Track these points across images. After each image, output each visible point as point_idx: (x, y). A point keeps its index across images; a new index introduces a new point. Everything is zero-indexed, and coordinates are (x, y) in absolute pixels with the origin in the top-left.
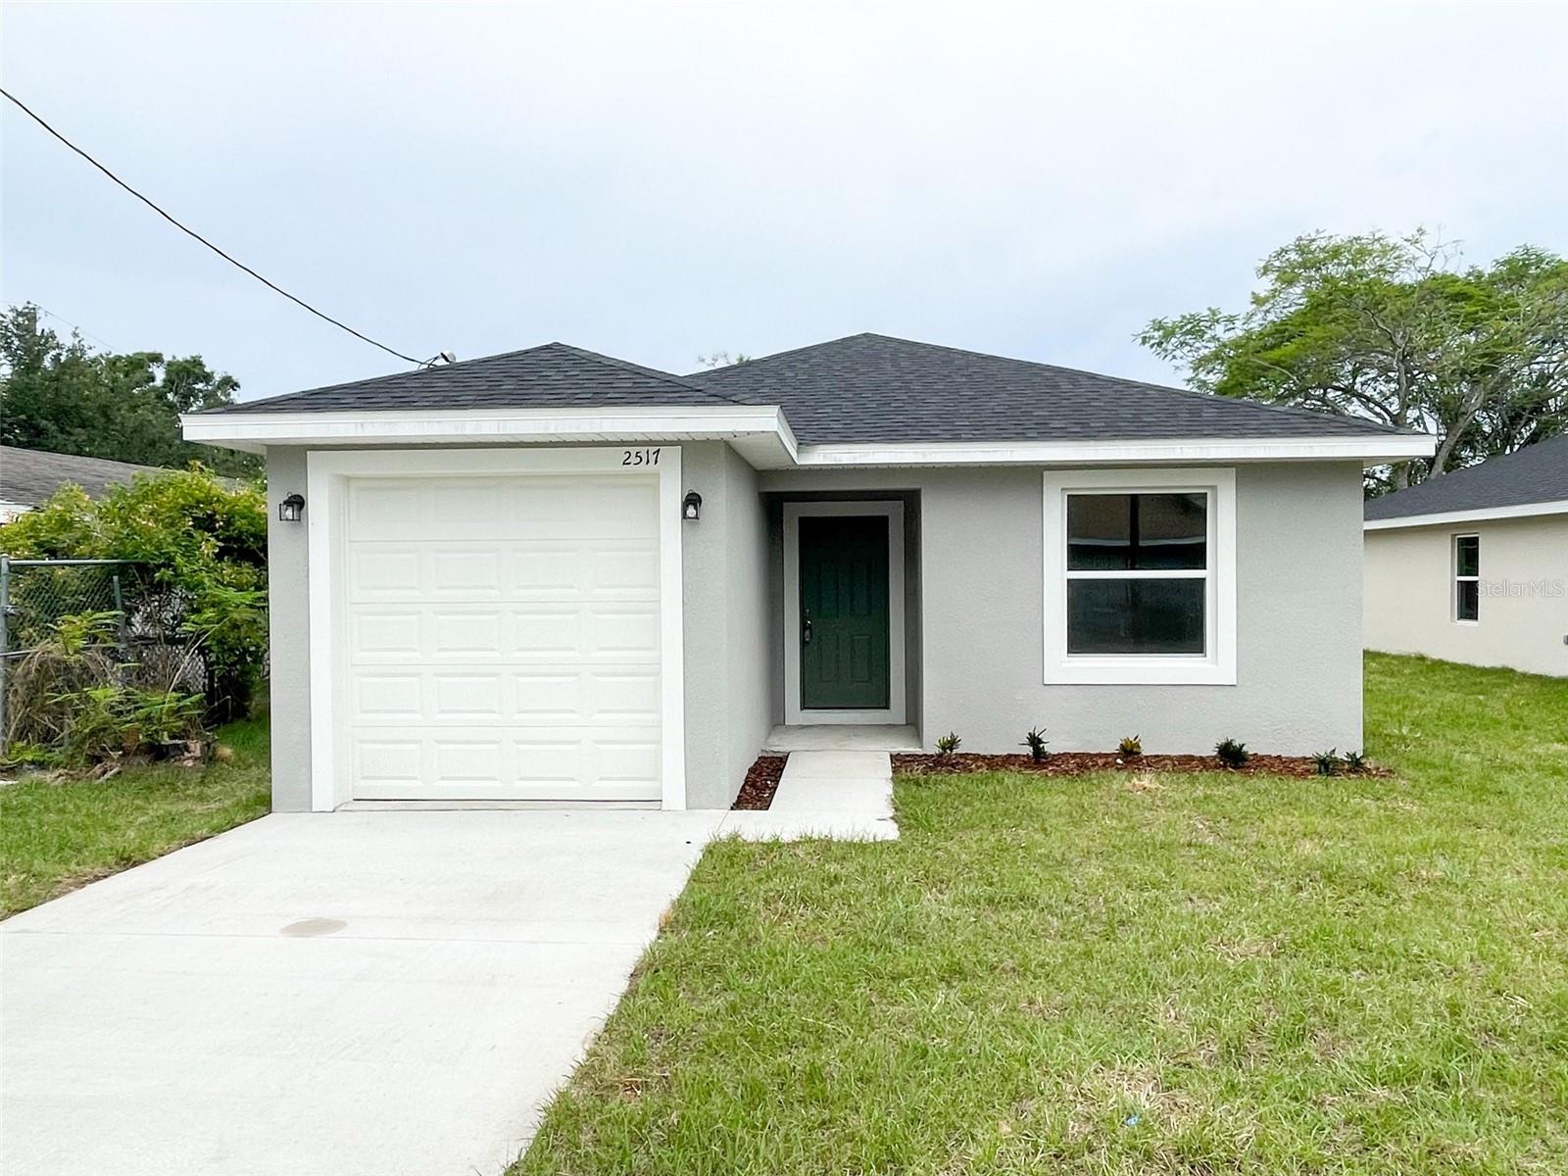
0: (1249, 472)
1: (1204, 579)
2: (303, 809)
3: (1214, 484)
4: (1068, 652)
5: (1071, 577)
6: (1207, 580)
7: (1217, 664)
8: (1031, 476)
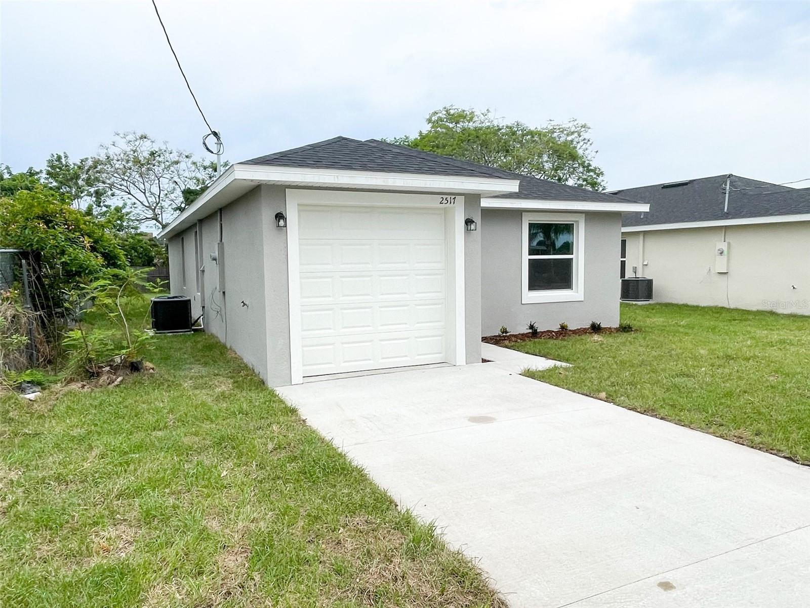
0: (591, 216)
1: (572, 259)
2: (286, 384)
3: (577, 220)
4: (529, 290)
5: (530, 258)
6: (574, 259)
7: (578, 293)
8: (518, 214)
